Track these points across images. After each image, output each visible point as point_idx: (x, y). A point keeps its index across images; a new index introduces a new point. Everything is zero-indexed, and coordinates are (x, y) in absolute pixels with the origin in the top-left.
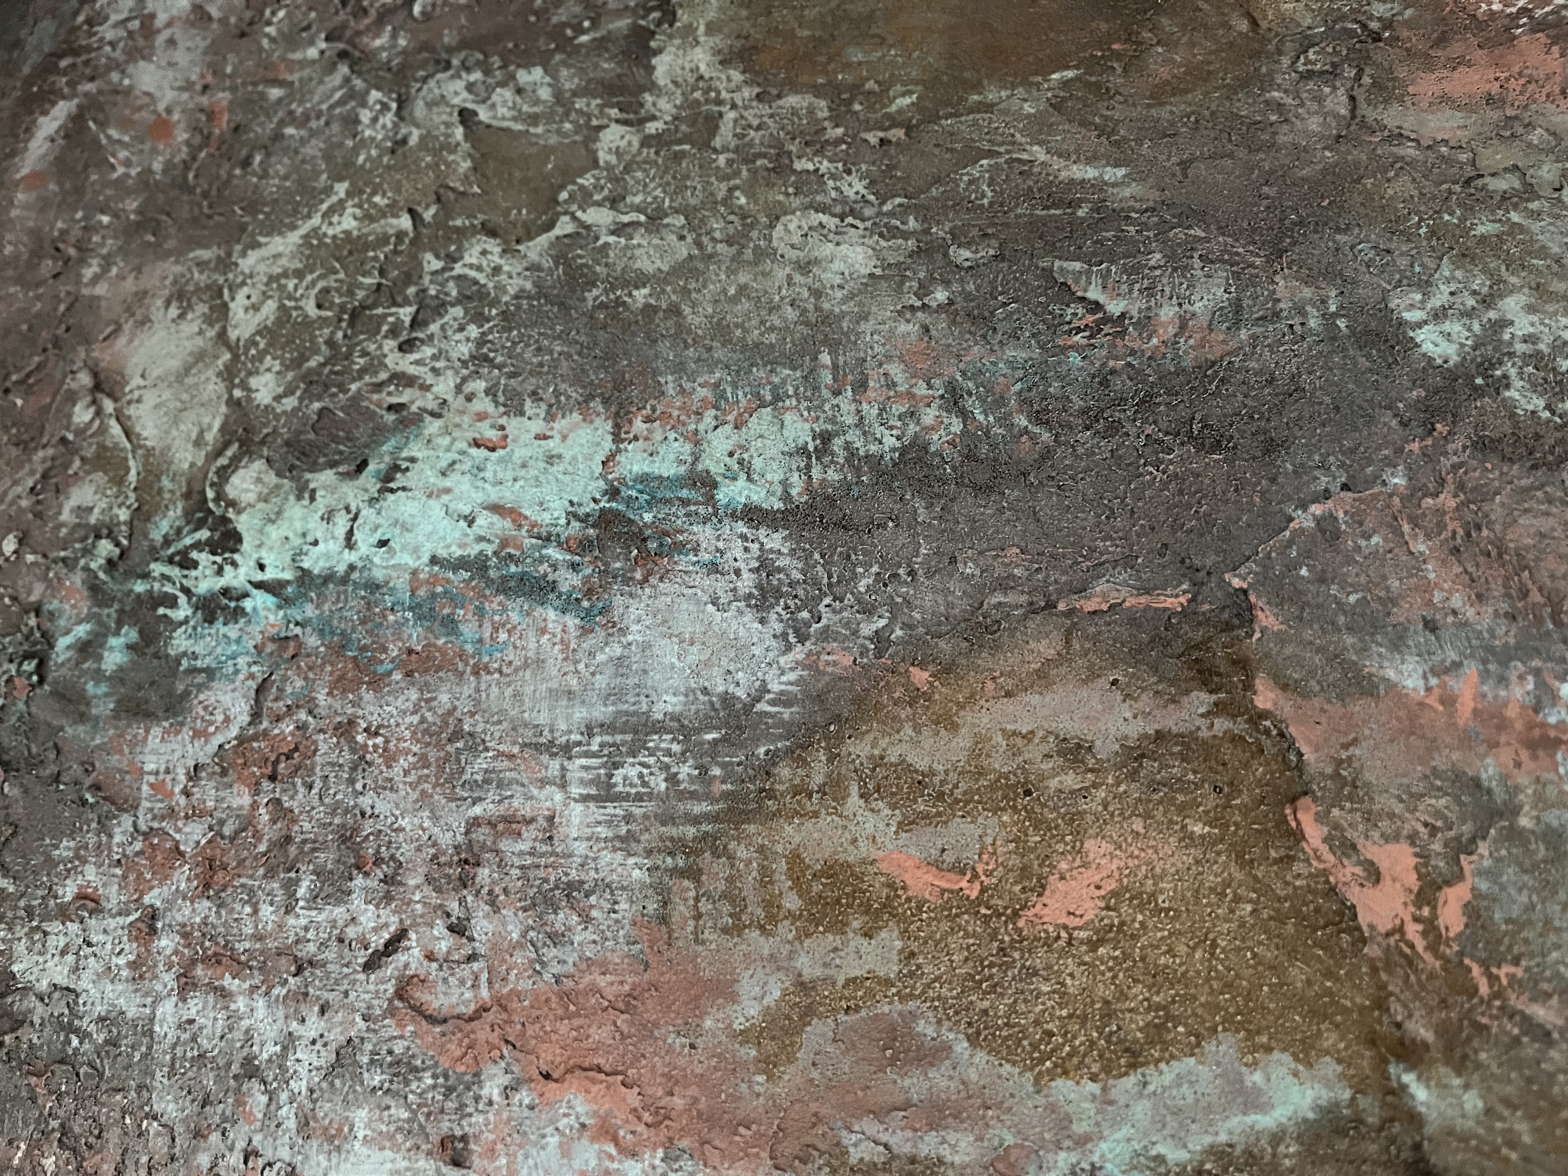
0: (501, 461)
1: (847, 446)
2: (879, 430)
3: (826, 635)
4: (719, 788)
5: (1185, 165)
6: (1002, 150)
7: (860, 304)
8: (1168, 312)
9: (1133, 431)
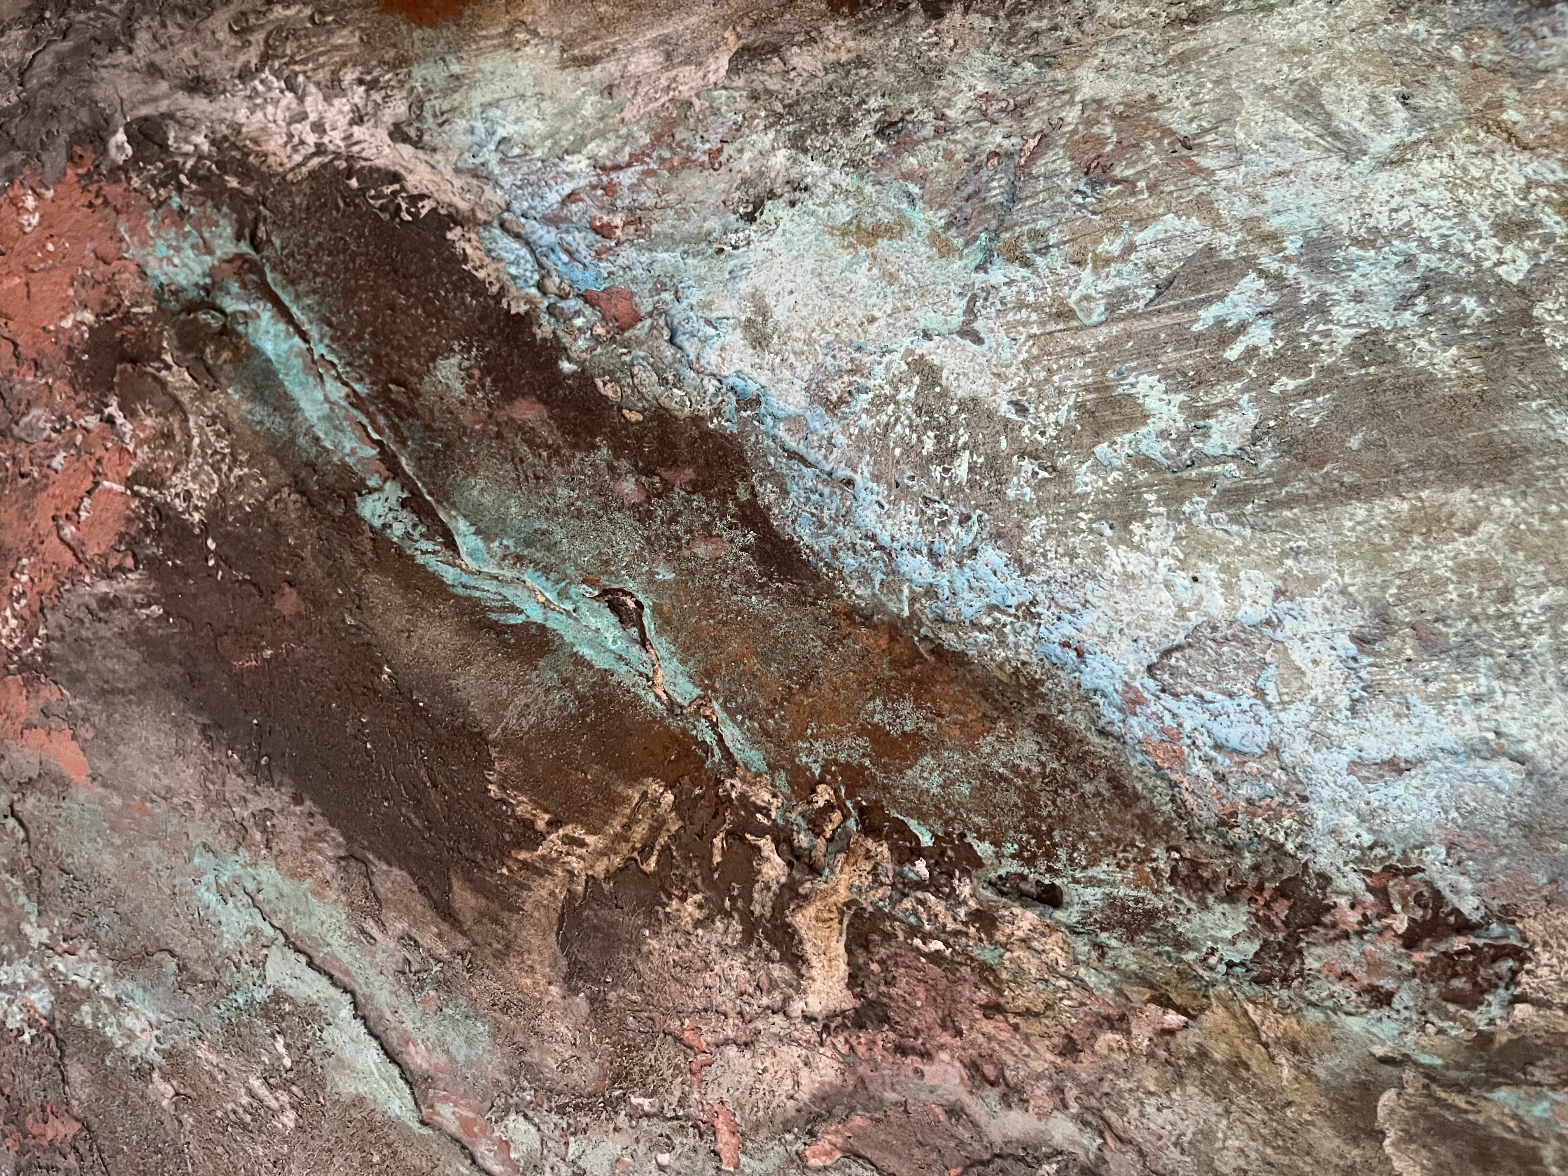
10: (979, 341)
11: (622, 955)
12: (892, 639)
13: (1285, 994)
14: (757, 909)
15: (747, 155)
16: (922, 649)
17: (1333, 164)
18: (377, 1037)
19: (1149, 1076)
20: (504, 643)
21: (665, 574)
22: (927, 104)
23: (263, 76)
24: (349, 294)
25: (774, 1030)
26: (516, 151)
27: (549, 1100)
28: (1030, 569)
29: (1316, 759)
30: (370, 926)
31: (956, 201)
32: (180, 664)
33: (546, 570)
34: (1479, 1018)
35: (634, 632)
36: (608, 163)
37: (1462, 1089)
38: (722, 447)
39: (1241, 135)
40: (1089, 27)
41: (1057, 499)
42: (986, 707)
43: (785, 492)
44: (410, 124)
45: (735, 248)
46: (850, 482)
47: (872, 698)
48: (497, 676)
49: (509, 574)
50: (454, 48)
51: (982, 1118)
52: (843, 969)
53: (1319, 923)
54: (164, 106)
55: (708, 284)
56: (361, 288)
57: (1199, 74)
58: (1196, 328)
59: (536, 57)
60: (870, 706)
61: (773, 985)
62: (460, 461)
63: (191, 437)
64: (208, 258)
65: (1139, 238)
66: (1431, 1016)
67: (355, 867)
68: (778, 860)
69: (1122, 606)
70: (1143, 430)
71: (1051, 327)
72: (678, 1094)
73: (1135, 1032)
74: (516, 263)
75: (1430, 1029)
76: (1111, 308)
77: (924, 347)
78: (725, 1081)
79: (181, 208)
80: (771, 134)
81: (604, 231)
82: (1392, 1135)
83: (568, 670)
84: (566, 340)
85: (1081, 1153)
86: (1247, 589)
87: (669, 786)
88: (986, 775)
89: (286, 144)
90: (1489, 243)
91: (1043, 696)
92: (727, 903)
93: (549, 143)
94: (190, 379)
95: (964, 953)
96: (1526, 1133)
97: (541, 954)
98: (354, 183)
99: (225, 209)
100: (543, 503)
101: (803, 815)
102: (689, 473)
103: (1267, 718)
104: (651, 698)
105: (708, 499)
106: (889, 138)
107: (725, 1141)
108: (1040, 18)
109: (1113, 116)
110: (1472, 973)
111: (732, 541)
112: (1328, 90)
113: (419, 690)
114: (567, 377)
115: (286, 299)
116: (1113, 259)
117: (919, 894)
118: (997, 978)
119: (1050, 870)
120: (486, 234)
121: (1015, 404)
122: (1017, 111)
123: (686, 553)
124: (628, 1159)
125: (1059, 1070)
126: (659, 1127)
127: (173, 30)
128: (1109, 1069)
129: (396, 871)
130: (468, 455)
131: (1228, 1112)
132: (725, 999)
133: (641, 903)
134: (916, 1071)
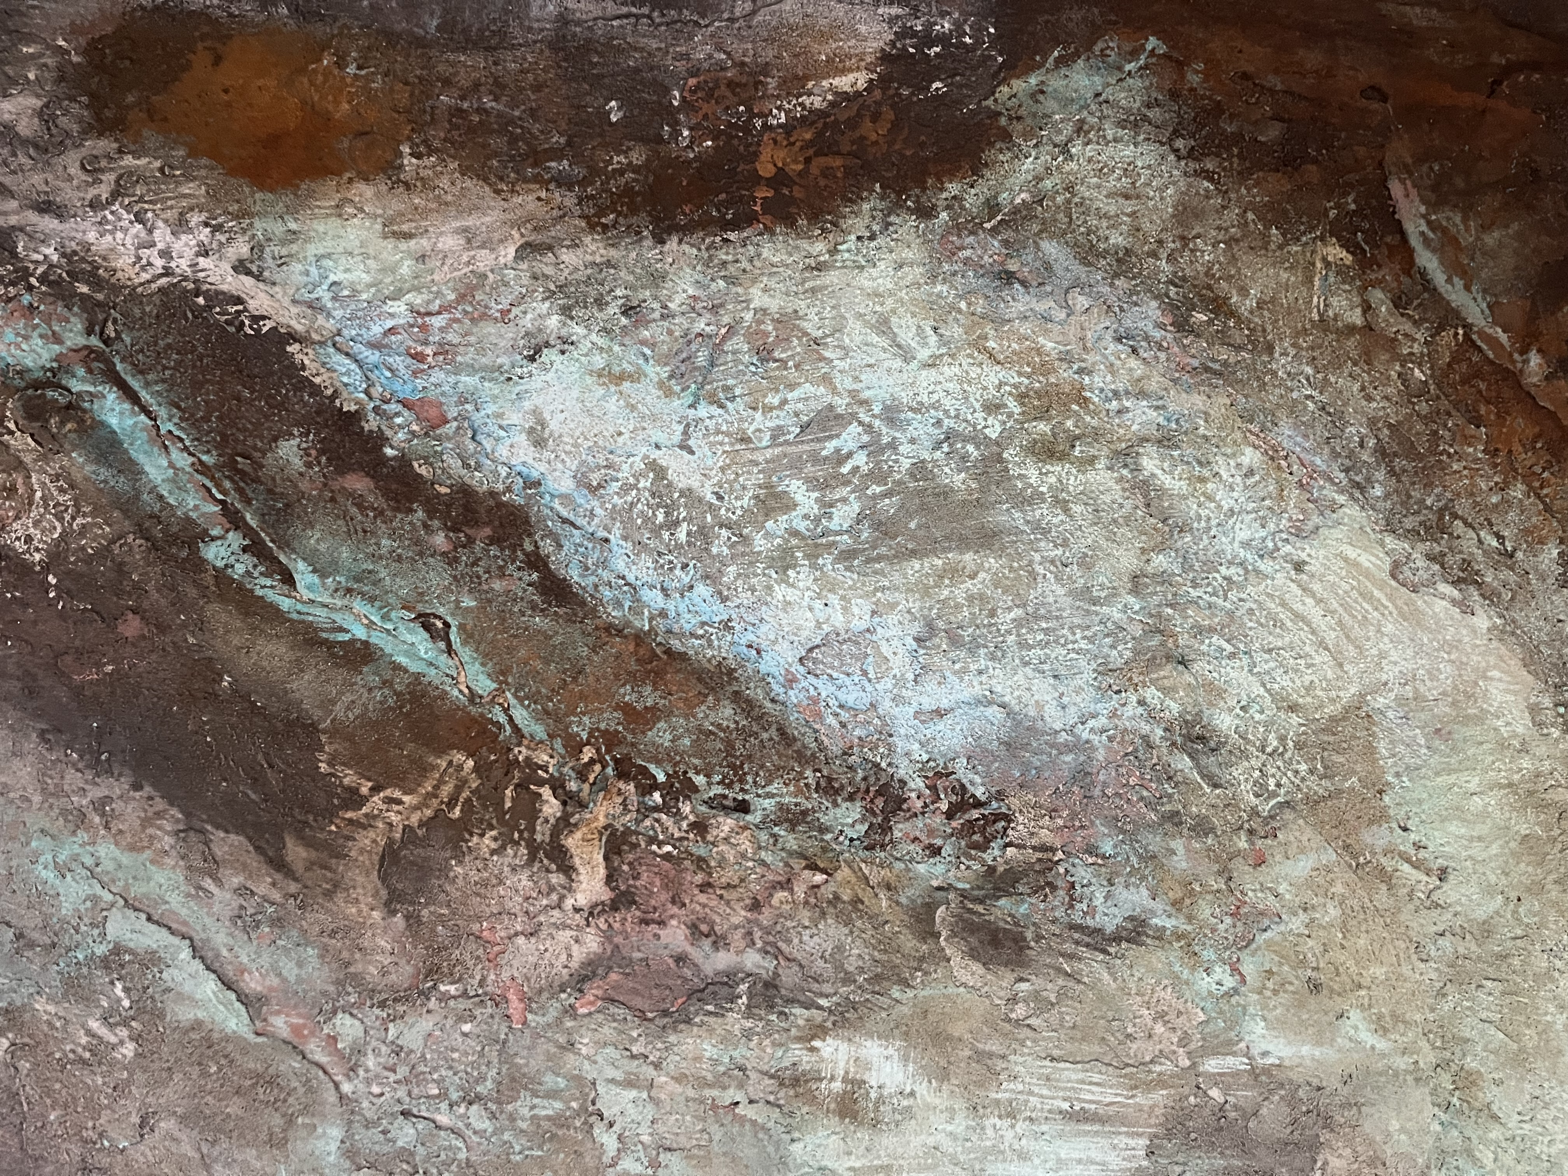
10: (692, 453)
11: (434, 881)
12: (637, 645)
13: (882, 854)
14: (539, 837)
15: (529, 316)
16: (658, 651)
17: (898, 363)
18: (214, 972)
19: (805, 916)
20: (334, 656)
21: (468, 602)
22: (655, 298)
23: (114, 208)
24: (197, 386)
25: (553, 920)
26: (346, 293)
27: (371, 999)
28: (727, 599)
29: (896, 711)
30: (208, 883)
31: (675, 361)
32: (18, 679)
33: (372, 600)
34: (988, 857)
35: (442, 645)
36: (422, 310)
37: (981, 902)
38: (512, 514)
39: (847, 341)
40: (757, 263)
41: (743, 554)
42: (700, 687)
43: (560, 546)
44: (252, 262)
45: (521, 378)
46: (607, 540)
47: (624, 685)
48: (327, 681)
49: (339, 603)
50: (292, 211)
51: (699, 961)
52: (602, 872)
53: (900, 809)
54: (13, 220)
55: (501, 402)
56: (208, 381)
57: (823, 302)
58: (824, 453)
59: (362, 227)
60: (622, 691)
61: (552, 889)
62: (299, 517)
63: (34, 492)
64: (56, 347)
65: (790, 396)
66: (963, 859)
67: (193, 837)
68: (553, 800)
69: (783, 622)
70: (794, 514)
71: (738, 447)
72: (478, 977)
73: (796, 889)
74: (348, 373)
75: (962, 867)
76: (774, 438)
77: (655, 454)
78: (515, 963)
79: (31, 305)
80: (547, 304)
81: (419, 357)
82: (944, 934)
83: (388, 675)
84: (388, 433)
85: (763, 972)
86: (856, 610)
87: (470, 755)
88: (701, 731)
89: (135, 264)
90: (980, 415)
91: (736, 679)
92: (516, 835)
93: (373, 290)
94: (33, 444)
95: (686, 851)
96: (1017, 924)
97: (364, 888)
98: (201, 300)
99: (75, 309)
100: (370, 550)
101: (573, 768)
102: (487, 531)
103: (869, 688)
104: (456, 692)
105: (502, 550)
106: (630, 317)
107: (515, 1006)
108: (727, 254)
109: (773, 320)
110: (983, 831)
111: (520, 579)
112: (894, 320)
113: (257, 692)
114: (392, 459)
115: (135, 384)
116: (775, 408)
117: (656, 815)
118: (708, 866)
119: (742, 790)
120: (322, 351)
121: (716, 493)
122: (714, 309)
123: (485, 587)
124: (438, 1033)
125: (749, 921)
126: (463, 1004)
127: (23, 159)
128: (780, 915)
129: (232, 836)
130: (306, 513)
131: (852, 932)
132: (515, 904)
133: (449, 840)
134: (655, 935)
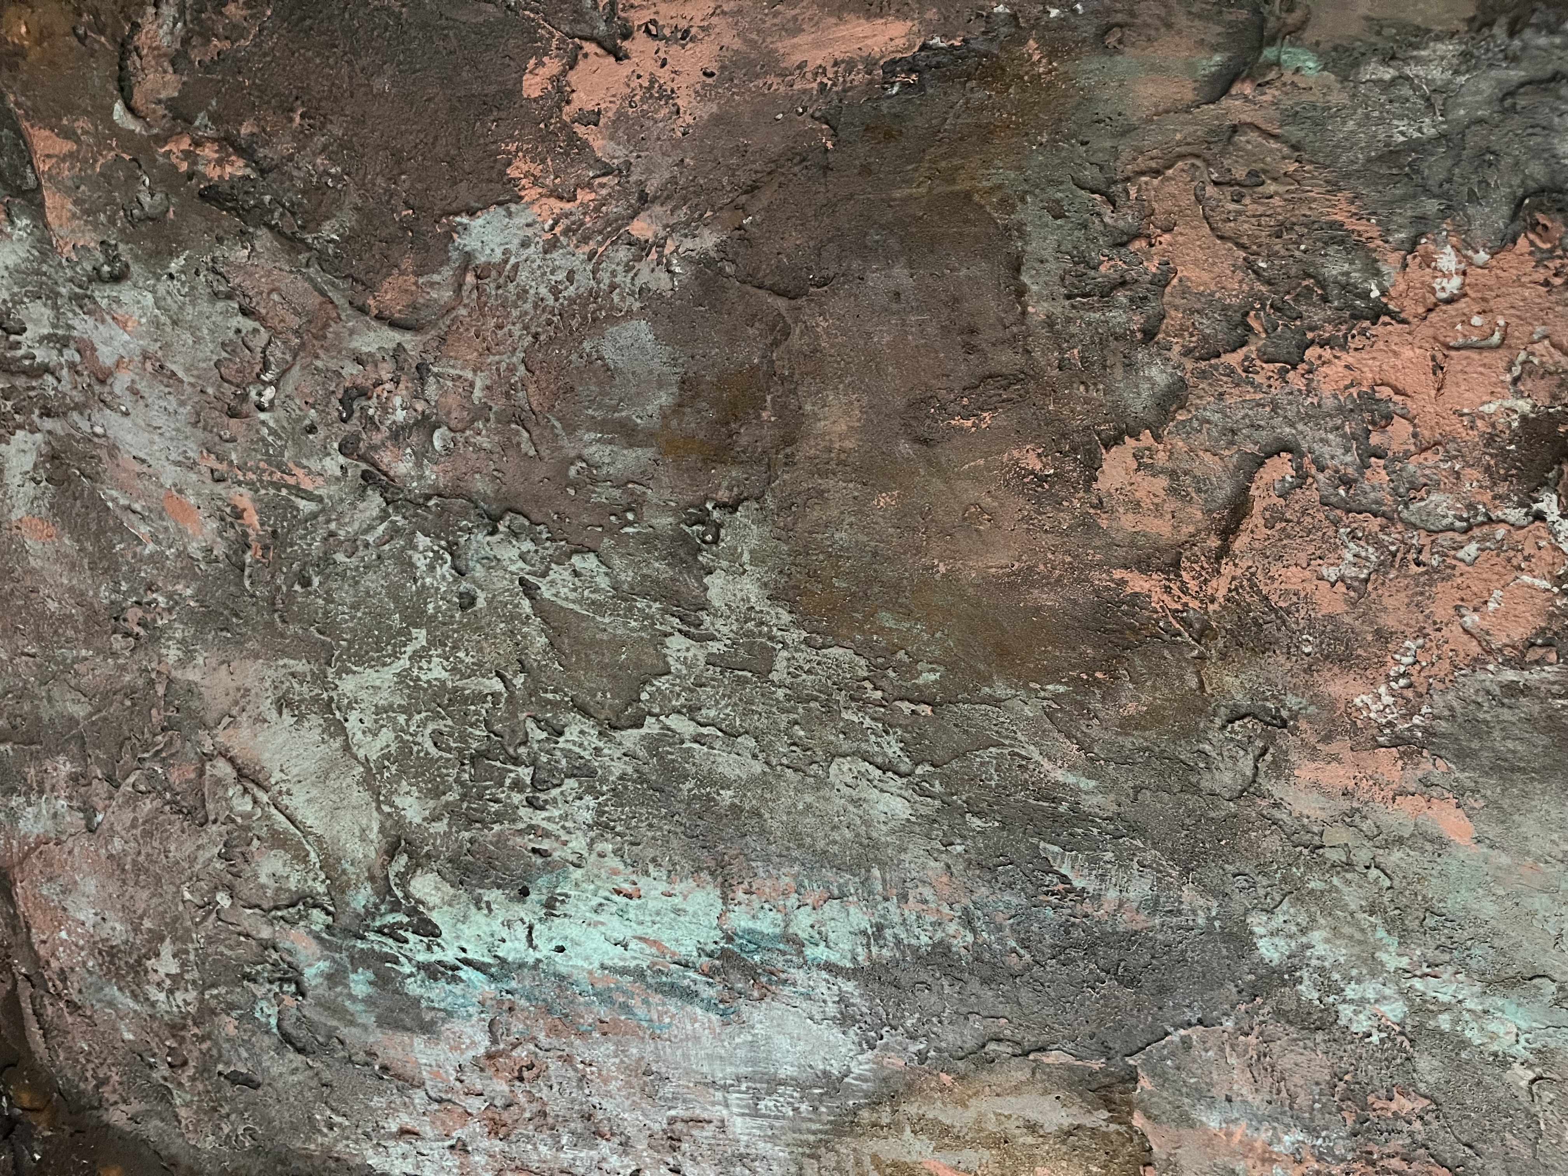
0: (639, 907)
1: (895, 936)
2: (917, 931)
3: (886, 1047)
4: (826, 1118)
5: (1137, 789)
6: (1007, 742)
7: (900, 838)
8: (1112, 894)
9: (1082, 965)
